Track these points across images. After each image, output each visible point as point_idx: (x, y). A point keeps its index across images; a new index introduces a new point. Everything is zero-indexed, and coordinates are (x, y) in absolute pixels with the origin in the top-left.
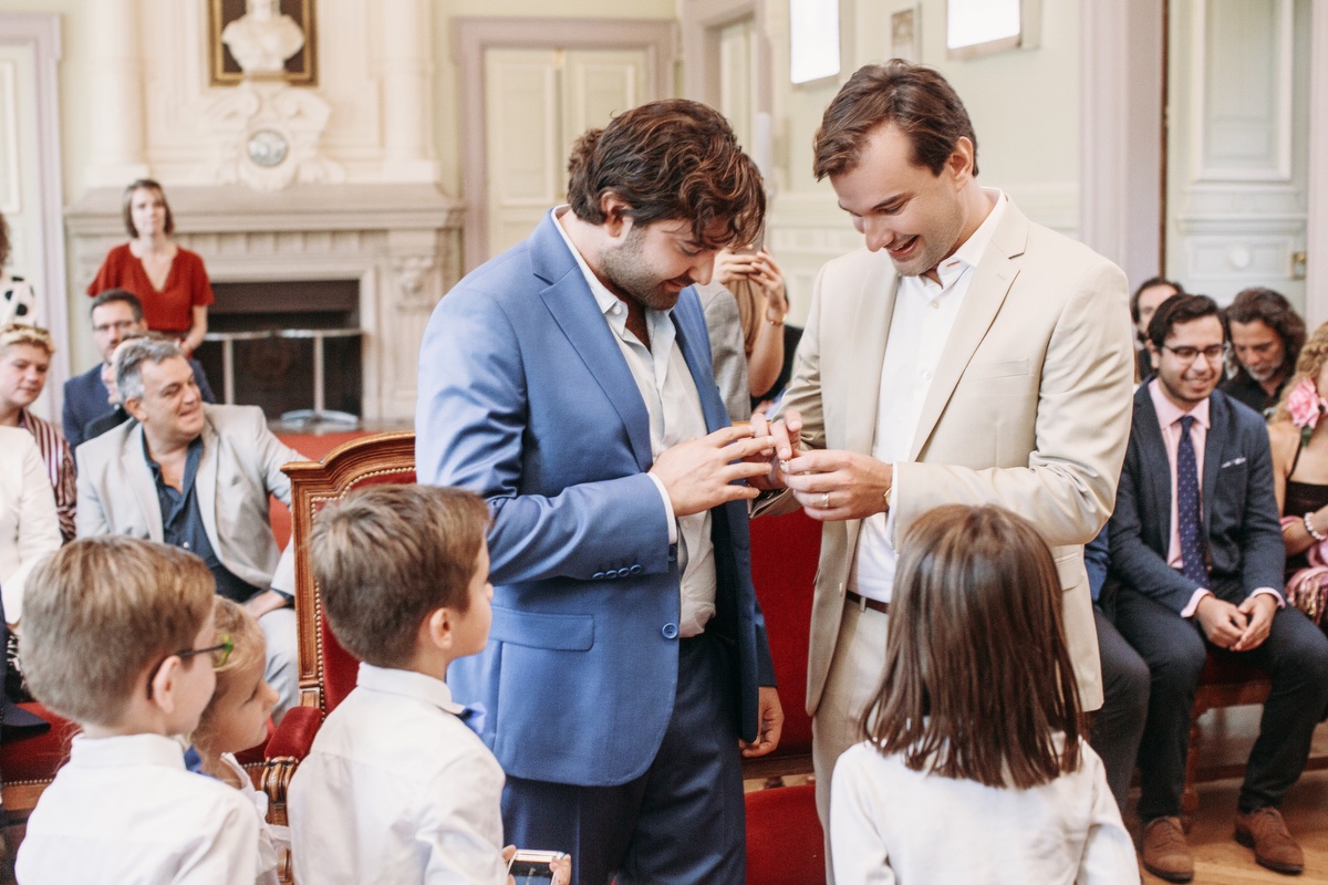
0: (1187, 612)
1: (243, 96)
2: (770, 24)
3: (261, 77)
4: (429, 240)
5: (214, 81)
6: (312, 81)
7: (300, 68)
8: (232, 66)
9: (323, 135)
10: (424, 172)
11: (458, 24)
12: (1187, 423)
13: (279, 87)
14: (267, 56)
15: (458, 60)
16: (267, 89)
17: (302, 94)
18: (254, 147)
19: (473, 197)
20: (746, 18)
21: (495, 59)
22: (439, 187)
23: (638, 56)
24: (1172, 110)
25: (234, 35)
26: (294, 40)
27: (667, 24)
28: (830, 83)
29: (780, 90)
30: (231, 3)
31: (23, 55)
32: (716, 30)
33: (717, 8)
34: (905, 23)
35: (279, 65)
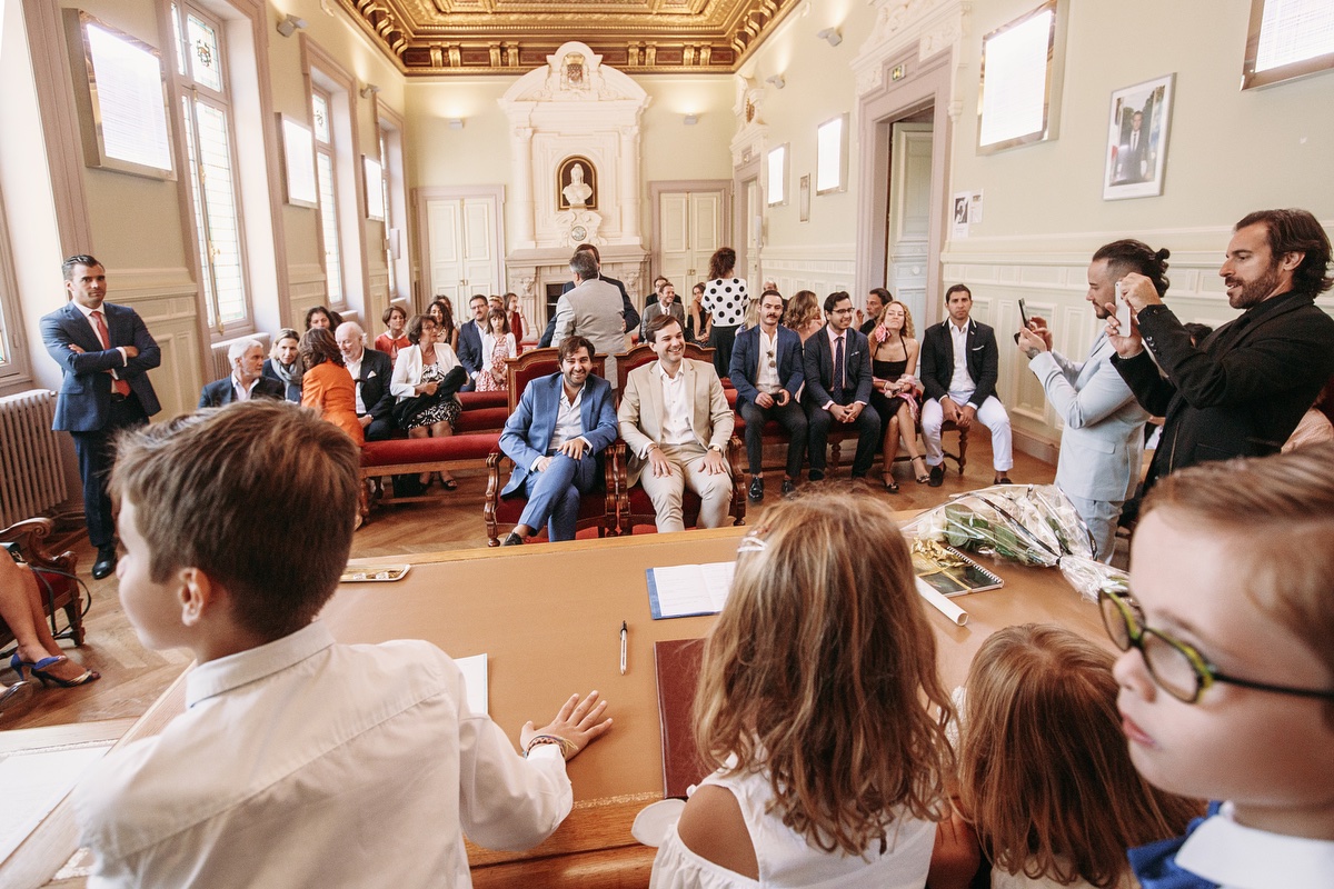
0: (825, 408)
1: (569, 214)
2: (762, 182)
3: (576, 207)
4: (638, 266)
5: (560, 209)
6: (596, 208)
7: (591, 203)
8: (566, 203)
9: (599, 228)
10: (637, 241)
11: (650, 184)
12: (840, 339)
13: (583, 210)
14: (579, 199)
15: (650, 197)
16: (578, 211)
17: (591, 212)
18: (574, 234)
19: (655, 249)
20: (755, 179)
21: (662, 195)
22: (642, 246)
23: (718, 194)
24: (890, 215)
25: (566, 191)
26: (589, 192)
27: (729, 181)
28: (780, 203)
29: (765, 207)
30: (566, 179)
31: (491, 201)
32: (746, 183)
33: (746, 174)
34: (805, 181)
35: (583, 202)
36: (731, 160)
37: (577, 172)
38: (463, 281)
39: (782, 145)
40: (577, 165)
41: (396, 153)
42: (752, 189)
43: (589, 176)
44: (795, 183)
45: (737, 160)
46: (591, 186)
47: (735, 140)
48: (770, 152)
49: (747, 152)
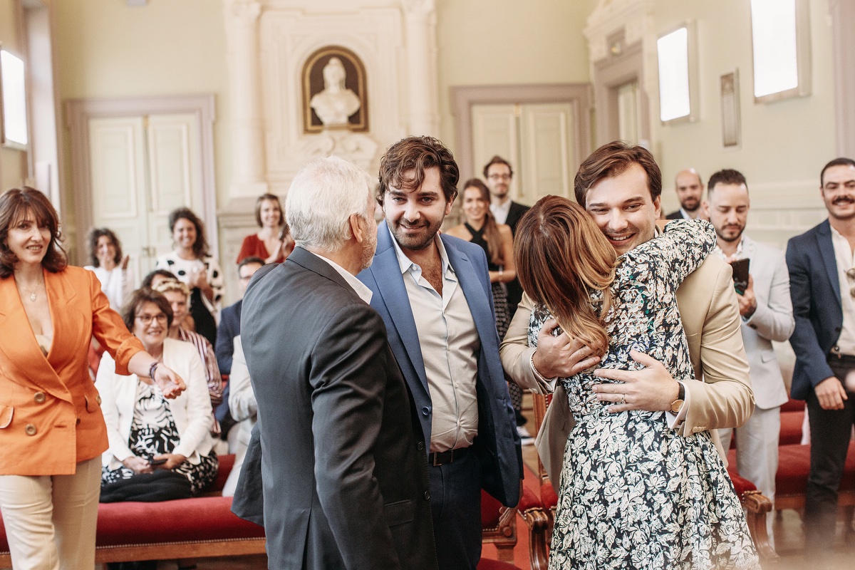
1: (323, 140)
2: (646, 85)
3: (335, 128)
5: (306, 131)
6: (365, 129)
7: (358, 121)
8: (317, 121)
11: (455, 91)
13: (345, 133)
14: (338, 115)
15: (455, 114)
16: (338, 135)
17: (360, 137)
20: (633, 80)
21: (478, 112)
23: (567, 107)
25: (318, 102)
26: (355, 104)
27: (585, 86)
28: (685, 120)
29: (654, 125)
30: (316, 83)
31: (192, 119)
32: (615, 89)
33: (614, 74)
34: (729, 81)
35: (344, 120)
36: (587, 52)
37: (334, 72)
38: (147, 249)
39: (684, 25)
40: (334, 61)
41: (41, 43)
42: (625, 98)
43: (354, 79)
44: (710, 86)
45: (599, 50)
46: (356, 92)
47: (593, 20)
48: (660, 36)
49: (616, 37)
